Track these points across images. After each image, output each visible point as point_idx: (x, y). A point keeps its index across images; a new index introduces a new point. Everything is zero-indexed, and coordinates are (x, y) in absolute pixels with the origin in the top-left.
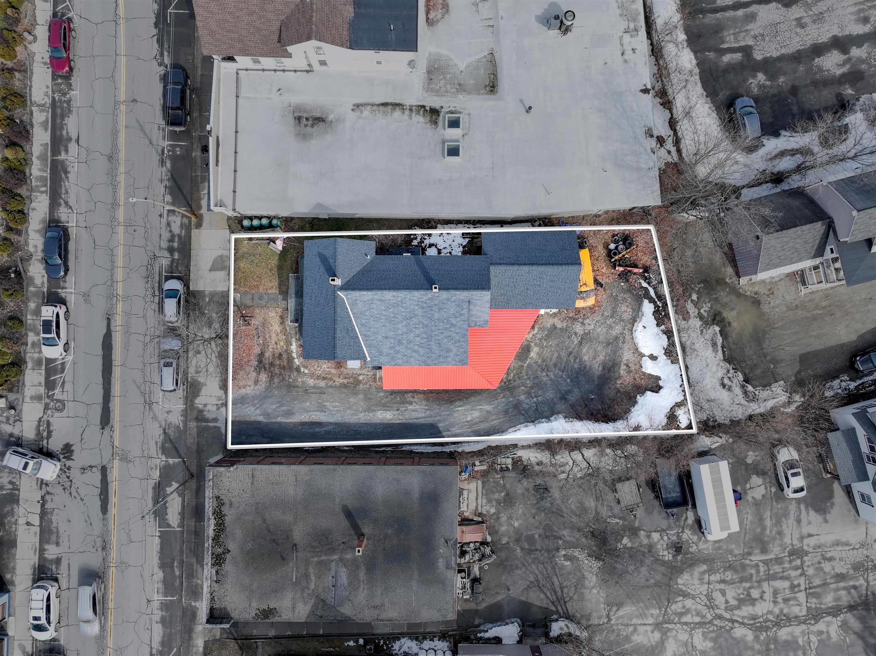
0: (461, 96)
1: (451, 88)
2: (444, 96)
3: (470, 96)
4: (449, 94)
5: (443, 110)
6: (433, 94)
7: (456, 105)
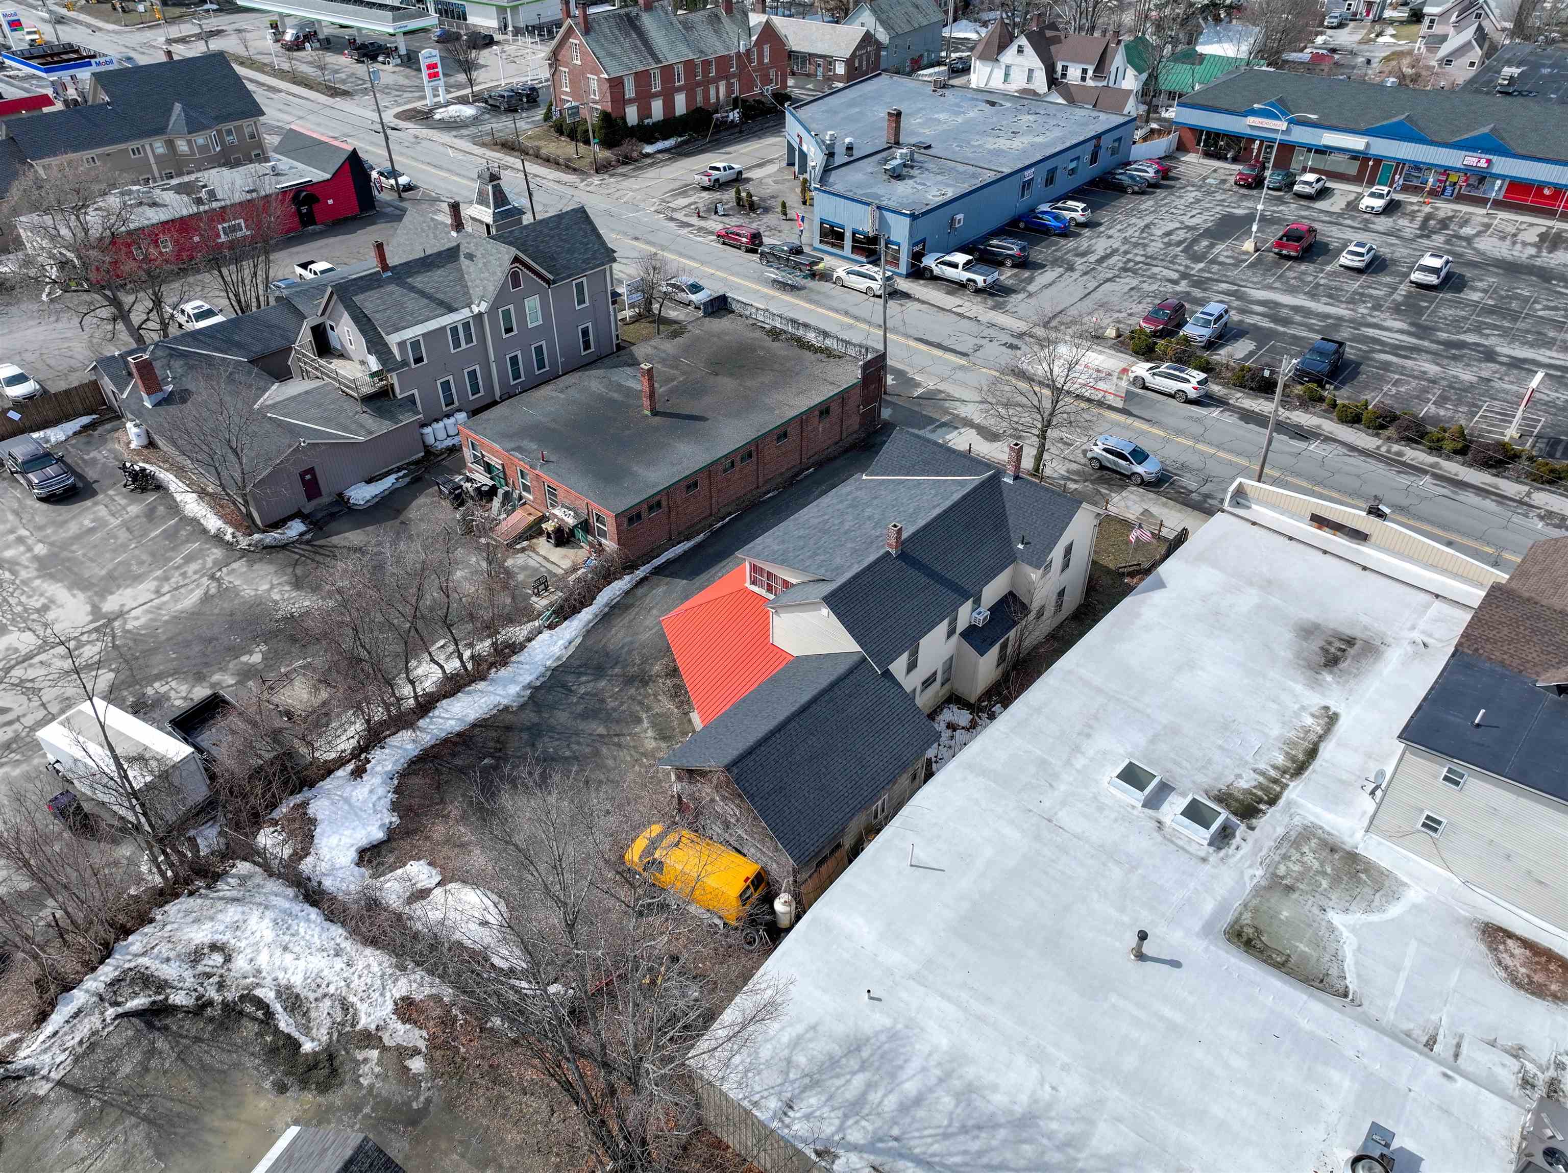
0: (1259, 873)
1: (1289, 871)
2: (1277, 848)
3: (1248, 889)
4: (1277, 858)
5: (1243, 827)
6: (1293, 834)
7: (1241, 852)
